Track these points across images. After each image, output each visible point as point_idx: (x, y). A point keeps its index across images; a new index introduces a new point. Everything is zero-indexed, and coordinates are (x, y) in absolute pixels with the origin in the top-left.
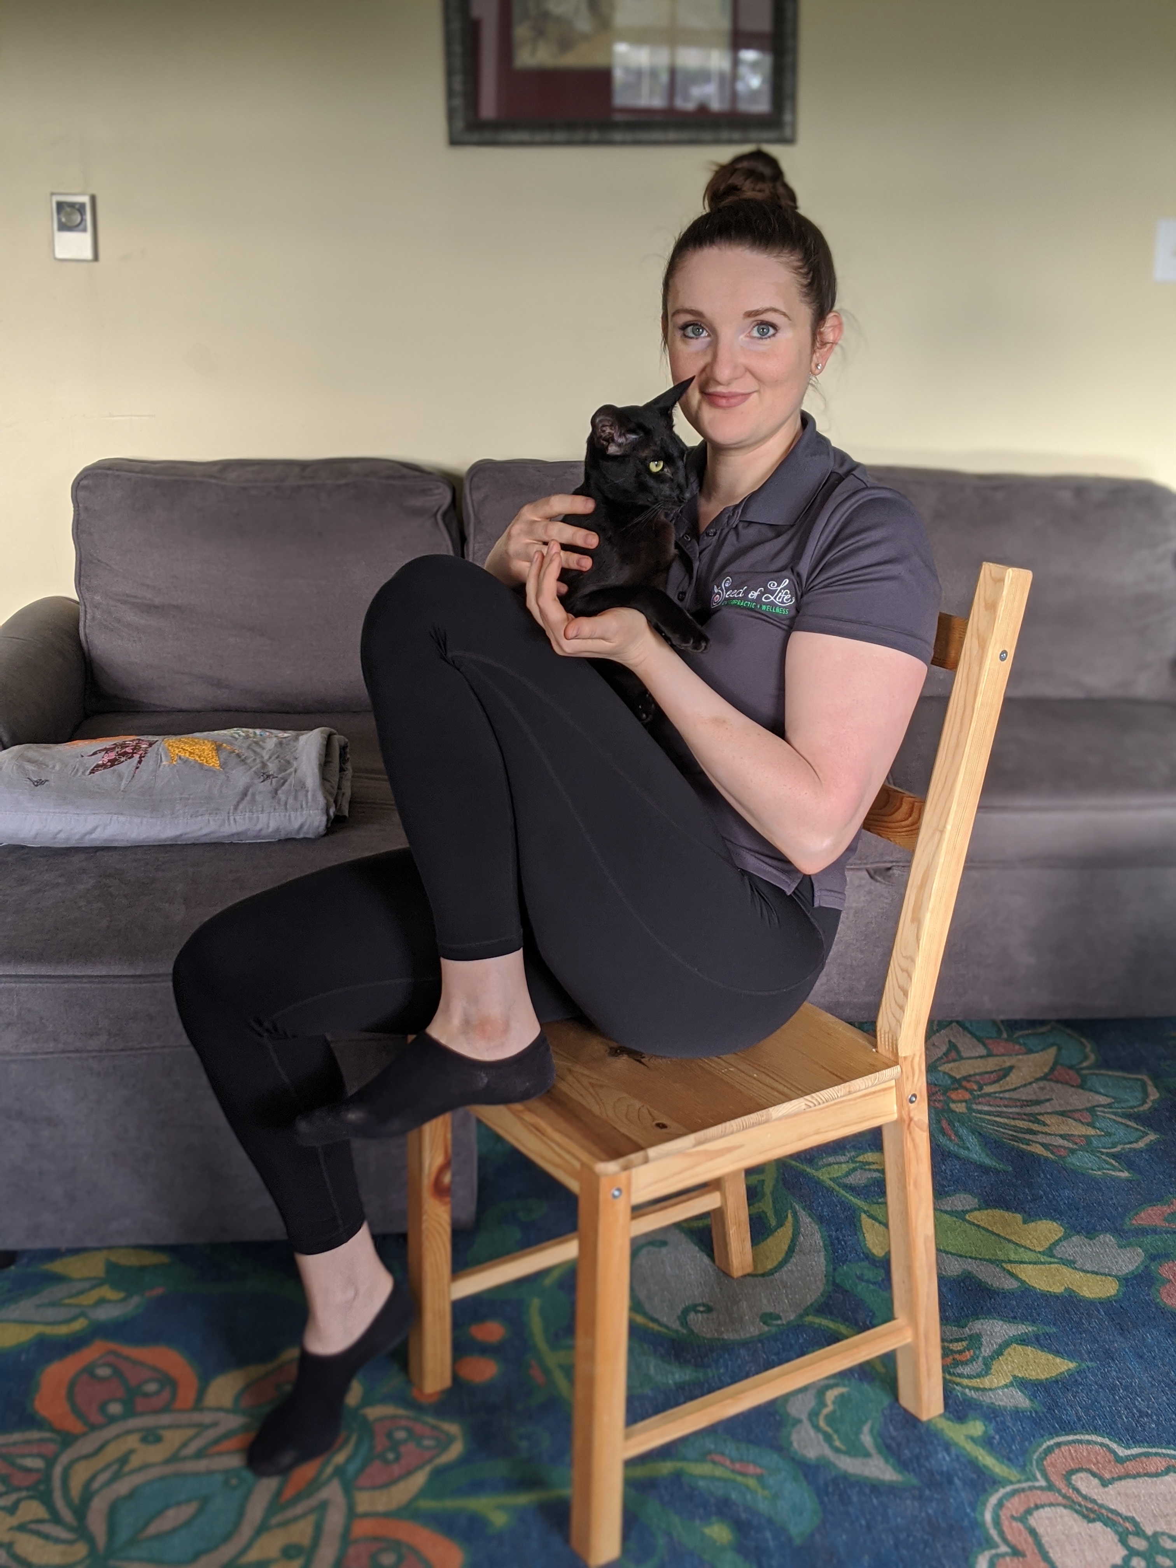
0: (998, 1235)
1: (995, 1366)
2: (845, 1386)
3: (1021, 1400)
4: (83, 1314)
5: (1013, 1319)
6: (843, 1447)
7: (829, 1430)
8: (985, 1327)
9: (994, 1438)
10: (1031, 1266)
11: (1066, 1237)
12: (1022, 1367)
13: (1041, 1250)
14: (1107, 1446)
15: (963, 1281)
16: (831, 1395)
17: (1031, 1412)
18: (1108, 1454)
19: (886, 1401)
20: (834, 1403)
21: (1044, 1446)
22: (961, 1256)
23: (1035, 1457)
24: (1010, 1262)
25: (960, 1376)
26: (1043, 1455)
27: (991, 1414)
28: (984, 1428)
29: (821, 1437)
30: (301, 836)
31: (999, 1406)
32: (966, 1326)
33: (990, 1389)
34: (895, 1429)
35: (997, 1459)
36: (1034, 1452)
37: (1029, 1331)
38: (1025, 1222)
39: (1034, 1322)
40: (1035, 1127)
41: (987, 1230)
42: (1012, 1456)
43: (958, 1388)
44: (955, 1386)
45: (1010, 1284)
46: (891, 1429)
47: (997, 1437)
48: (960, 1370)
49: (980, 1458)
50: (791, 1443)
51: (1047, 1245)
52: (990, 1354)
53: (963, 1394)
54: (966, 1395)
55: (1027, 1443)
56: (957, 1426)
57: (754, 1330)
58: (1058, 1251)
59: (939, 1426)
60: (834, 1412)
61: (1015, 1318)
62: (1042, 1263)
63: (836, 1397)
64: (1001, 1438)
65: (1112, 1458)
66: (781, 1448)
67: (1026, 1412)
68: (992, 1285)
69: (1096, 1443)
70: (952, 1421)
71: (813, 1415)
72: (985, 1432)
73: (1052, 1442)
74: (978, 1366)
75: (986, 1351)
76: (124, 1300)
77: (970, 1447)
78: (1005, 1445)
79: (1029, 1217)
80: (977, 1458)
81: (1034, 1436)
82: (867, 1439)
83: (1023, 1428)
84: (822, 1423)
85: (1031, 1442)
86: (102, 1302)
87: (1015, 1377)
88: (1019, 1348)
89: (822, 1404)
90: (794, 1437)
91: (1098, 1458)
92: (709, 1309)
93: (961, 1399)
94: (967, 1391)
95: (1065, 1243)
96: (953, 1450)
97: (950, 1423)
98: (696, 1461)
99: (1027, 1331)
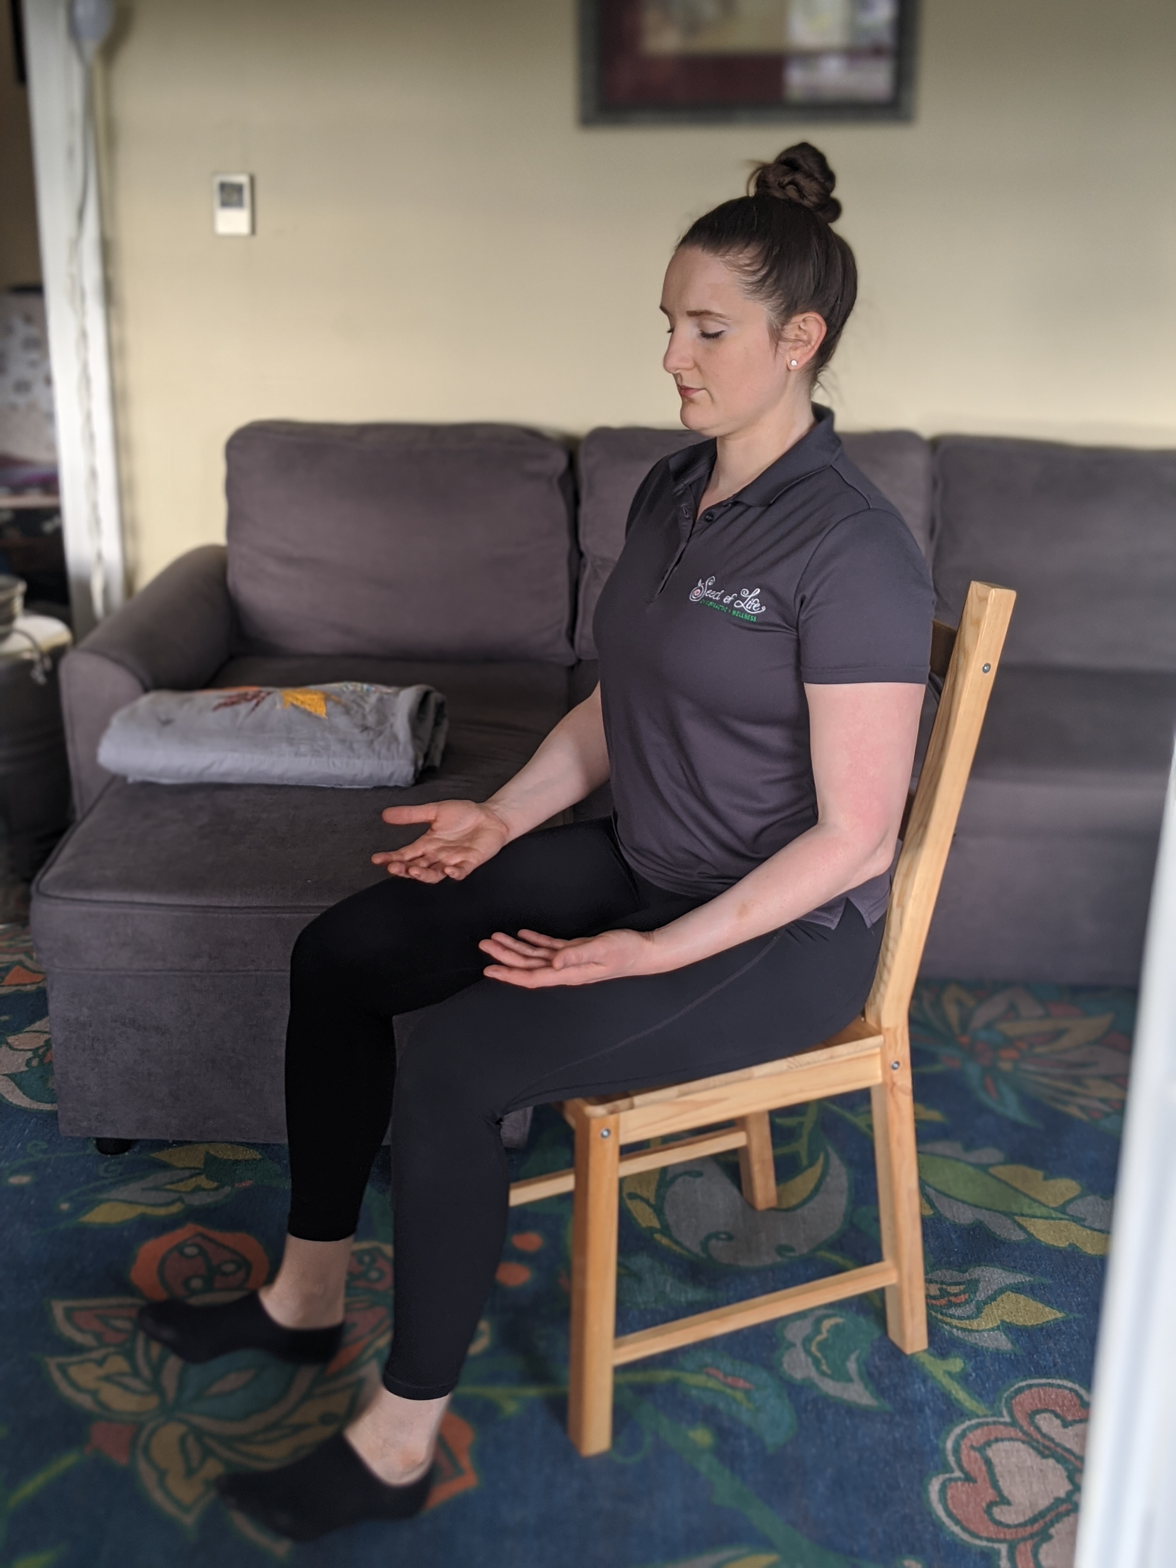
0: (1016, 1190)
1: (986, 1310)
2: (841, 1317)
3: (1004, 1343)
4: (180, 1199)
5: (1014, 1269)
6: (829, 1372)
7: (819, 1355)
8: (984, 1273)
9: (971, 1375)
10: (1041, 1221)
11: (1081, 1196)
12: (1012, 1313)
13: (1055, 1206)
14: (1076, 1392)
15: (973, 1230)
16: (827, 1324)
17: (1011, 1355)
18: (1075, 1398)
19: (877, 1334)
20: (828, 1331)
21: (1016, 1386)
22: (976, 1206)
23: (1005, 1395)
24: (1022, 1215)
25: (952, 1316)
26: (1013, 1394)
27: (974, 1353)
28: (963, 1365)
29: (810, 1360)
30: (392, 784)
31: (982, 1347)
32: (967, 1271)
33: (977, 1331)
34: (880, 1359)
35: (969, 1394)
36: (1005, 1391)
37: (1025, 1281)
38: (1045, 1178)
39: (1032, 1273)
40: (1076, 1089)
41: (1007, 1184)
42: (984, 1393)
43: (946, 1327)
44: (944, 1326)
45: (1018, 1236)
46: (877, 1359)
47: (974, 1374)
48: (952, 1311)
49: (954, 1392)
50: (781, 1364)
51: (1061, 1201)
52: (984, 1299)
53: (951, 1333)
54: (953, 1334)
55: (1000, 1383)
56: (939, 1362)
57: (768, 1259)
58: (1071, 1209)
59: (922, 1360)
60: (826, 1340)
61: (1015, 1267)
62: (1053, 1219)
63: (832, 1326)
64: (977, 1375)
65: (1078, 1402)
66: (772, 1368)
67: (1006, 1354)
68: (999, 1236)
69: (1066, 1388)
70: (934, 1356)
71: (807, 1341)
72: (963, 1369)
73: (1024, 1384)
74: (970, 1309)
75: (981, 1296)
76: (216, 1189)
77: (946, 1381)
78: (980, 1383)
79: (1051, 1174)
80: (950, 1392)
81: (1008, 1378)
82: (852, 1366)
83: (1000, 1368)
84: (814, 1349)
85: (1004, 1383)
86: (198, 1189)
87: (1003, 1321)
88: (1013, 1295)
89: (817, 1330)
90: (786, 1360)
91: (1066, 1402)
92: (730, 1238)
93: (947, 1337)
94: (955, 1330)
95: (1079, 1202)
96: (930, 1384)
97: (932, 1359)
98: (693, 1372)
99: (1024, 1280)
